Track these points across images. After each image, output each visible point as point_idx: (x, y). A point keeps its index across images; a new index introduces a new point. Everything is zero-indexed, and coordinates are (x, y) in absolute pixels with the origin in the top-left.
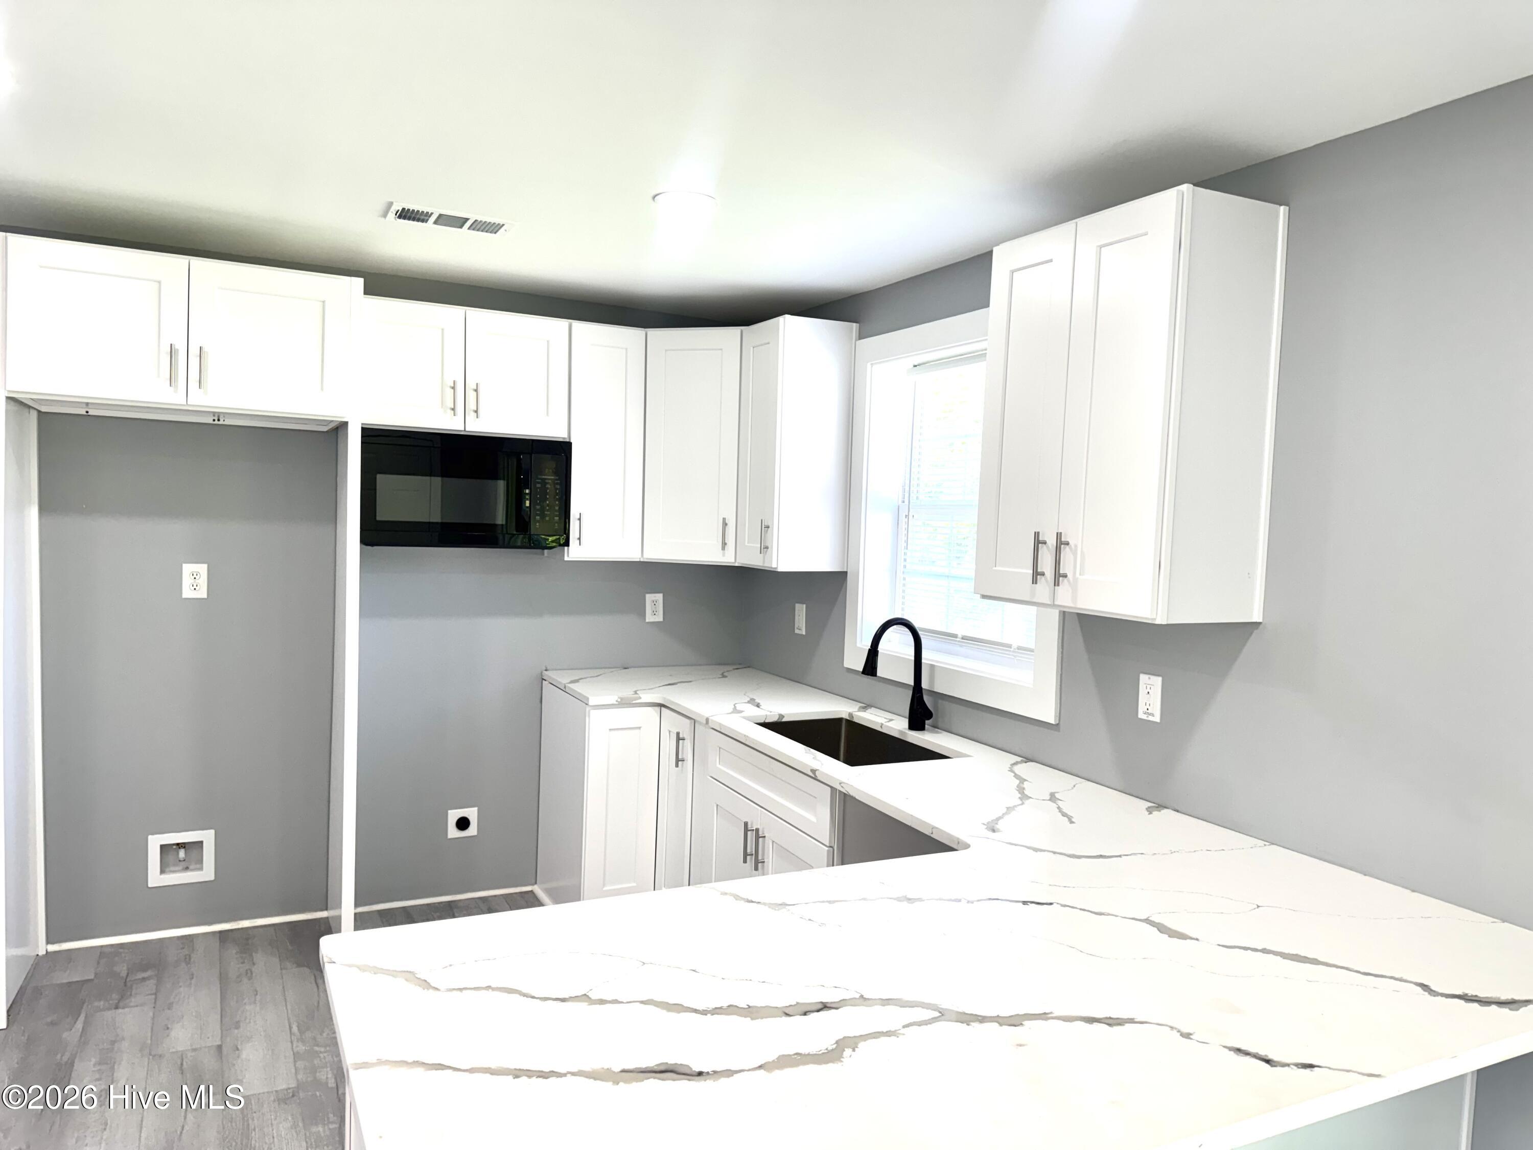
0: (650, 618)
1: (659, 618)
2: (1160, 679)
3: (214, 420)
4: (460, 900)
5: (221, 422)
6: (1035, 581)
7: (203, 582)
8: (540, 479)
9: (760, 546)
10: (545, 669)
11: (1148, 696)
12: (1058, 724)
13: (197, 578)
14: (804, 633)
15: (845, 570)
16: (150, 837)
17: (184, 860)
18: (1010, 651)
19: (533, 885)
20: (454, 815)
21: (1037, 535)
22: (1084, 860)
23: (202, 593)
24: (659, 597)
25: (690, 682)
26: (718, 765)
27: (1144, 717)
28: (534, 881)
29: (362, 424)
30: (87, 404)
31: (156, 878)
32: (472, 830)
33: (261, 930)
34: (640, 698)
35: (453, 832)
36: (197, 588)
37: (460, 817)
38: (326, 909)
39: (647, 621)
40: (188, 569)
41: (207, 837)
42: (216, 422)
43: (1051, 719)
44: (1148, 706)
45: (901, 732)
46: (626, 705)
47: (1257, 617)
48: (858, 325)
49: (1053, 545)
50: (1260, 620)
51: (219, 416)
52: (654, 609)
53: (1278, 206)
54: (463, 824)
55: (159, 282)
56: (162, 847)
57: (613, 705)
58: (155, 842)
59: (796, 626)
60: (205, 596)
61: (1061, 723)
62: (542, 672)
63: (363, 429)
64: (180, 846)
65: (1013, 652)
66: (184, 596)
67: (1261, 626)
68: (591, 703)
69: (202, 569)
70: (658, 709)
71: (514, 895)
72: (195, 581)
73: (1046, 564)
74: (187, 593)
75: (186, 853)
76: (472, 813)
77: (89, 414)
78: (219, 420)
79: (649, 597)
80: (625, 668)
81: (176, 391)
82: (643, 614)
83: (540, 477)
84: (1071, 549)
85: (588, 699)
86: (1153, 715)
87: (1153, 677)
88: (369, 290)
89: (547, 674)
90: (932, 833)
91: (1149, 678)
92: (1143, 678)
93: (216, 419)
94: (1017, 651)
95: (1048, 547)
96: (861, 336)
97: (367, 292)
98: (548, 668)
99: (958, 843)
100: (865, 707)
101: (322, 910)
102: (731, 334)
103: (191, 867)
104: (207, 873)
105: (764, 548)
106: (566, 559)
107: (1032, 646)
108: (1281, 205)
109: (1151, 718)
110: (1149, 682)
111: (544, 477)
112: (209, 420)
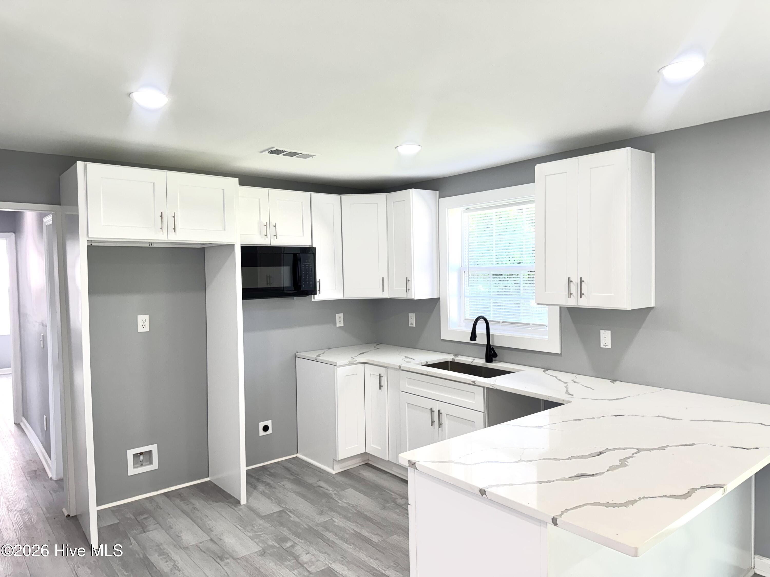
0: (338, 325)
1: (342, 325)
2: (610, 332)
3: (149, 245)
4: (267, 465)
5: (153, 246)
6: (569, 297)
7: (147, 323)
8: (303, 265)
9: (406, 289)
10: (296, 352)
11: (605, 338)
12: (561, 354)
13: (144, 322)
14: (415, 326)
15: (439, 297)
16: (128, 451)
17: (143, 461)
18: (529, 326)
19: (296, 454)
20: (262, 425)
21: (569, 278)
22: (613, 401)
23: (147, 329)
24: (341, 315)
25: (367, 352)
26: (407, 386)
27: (604, 347)
28: (296, 452)
29: (241, 244)
30: (91, 241)
31: (132, 471)
32: (270, 431)
33: (182, 490)
34: (356, 361)
35: (262, 433)
36: (144, 327)
37: (264, 425)
38: (208, 477)
39: (337, 326)
40: (140, 318)
41: (154, 448)
42: (150, 246)
43: (559, 352)
44: (605, 342)
45: (483, 364)
46: (351, 365)
47: (653, 305)
48: (438, 192)
49: (576, 282)
50: (654, 306)
51: (151, 243)
52: (340, 321)
53: (651, 153)
54: (266, 428)
55: (154, 183)
56: (134, 455)
57: (346, 365)
58: (131, 453)
59: (410, 323)
60: (148, 330)
61: (562, 353)
62: (295, 354)
63: (242, 247)
64: (141, 454)
65: (531, 326)
66: (139, 331)
67: (654, 308)
68: (338, 365)
69: (147, 317)
70: (363, 365)
71: (290, 460)
72: (143, 324)
73: (574, 289)
74: (140, 329)
75: (143, 457)
76: (269, 423)
77: (92, 245)
78: (151, 245)
79: (338, 315)
80: (330, 349)
81: (163, 234)
82: (335, 324)
83: (304, 264)
84: (585, 283)
85: (336, 363)
86: (608, 346)
87: (607, 331)
88: (241, 184)
89: (298, 355)
90: (548, 399)
91: (605, 332)
92: (602, 332)
93: (150, 245)
94: (533, 325)
95: (573, 283)
96: (441, 197)
97: (240, 184)
98: (298, 352)
99: (563, 401)
100: (456, 355)
101: (206, 477)
102: (382, 196)
103: (144, 464)
104: (155, 466)
105: (408, 290)
106: (313, 300)
107: (546, 323)
108: (652, 153)
109: (607, 347)
110: (605, 333)
111: (305, 264)
112: (147, 245)
